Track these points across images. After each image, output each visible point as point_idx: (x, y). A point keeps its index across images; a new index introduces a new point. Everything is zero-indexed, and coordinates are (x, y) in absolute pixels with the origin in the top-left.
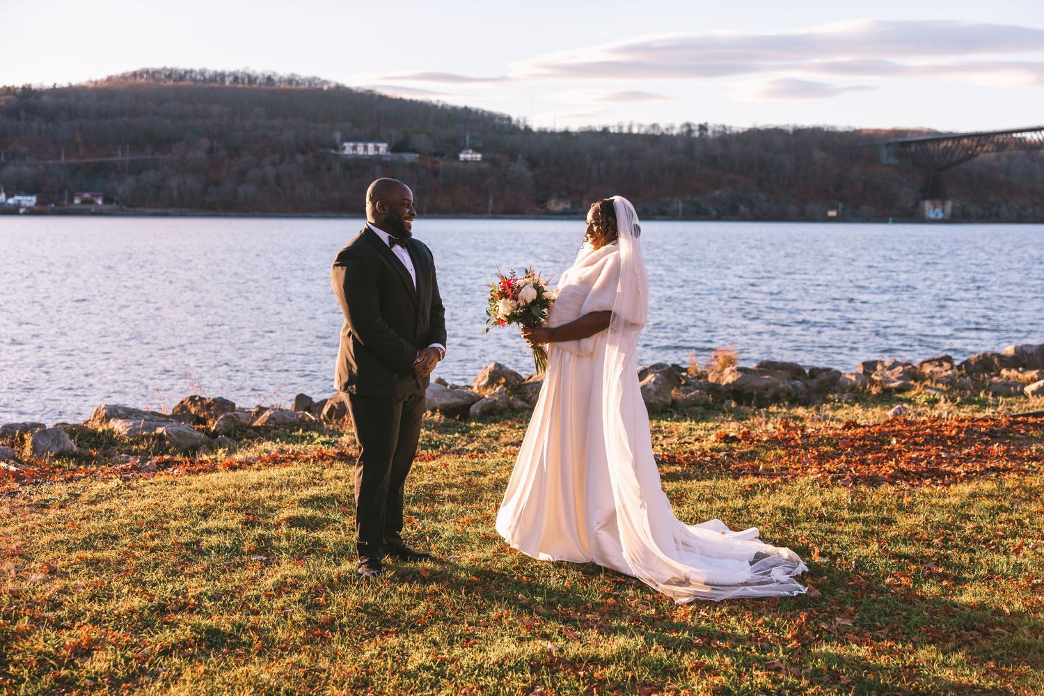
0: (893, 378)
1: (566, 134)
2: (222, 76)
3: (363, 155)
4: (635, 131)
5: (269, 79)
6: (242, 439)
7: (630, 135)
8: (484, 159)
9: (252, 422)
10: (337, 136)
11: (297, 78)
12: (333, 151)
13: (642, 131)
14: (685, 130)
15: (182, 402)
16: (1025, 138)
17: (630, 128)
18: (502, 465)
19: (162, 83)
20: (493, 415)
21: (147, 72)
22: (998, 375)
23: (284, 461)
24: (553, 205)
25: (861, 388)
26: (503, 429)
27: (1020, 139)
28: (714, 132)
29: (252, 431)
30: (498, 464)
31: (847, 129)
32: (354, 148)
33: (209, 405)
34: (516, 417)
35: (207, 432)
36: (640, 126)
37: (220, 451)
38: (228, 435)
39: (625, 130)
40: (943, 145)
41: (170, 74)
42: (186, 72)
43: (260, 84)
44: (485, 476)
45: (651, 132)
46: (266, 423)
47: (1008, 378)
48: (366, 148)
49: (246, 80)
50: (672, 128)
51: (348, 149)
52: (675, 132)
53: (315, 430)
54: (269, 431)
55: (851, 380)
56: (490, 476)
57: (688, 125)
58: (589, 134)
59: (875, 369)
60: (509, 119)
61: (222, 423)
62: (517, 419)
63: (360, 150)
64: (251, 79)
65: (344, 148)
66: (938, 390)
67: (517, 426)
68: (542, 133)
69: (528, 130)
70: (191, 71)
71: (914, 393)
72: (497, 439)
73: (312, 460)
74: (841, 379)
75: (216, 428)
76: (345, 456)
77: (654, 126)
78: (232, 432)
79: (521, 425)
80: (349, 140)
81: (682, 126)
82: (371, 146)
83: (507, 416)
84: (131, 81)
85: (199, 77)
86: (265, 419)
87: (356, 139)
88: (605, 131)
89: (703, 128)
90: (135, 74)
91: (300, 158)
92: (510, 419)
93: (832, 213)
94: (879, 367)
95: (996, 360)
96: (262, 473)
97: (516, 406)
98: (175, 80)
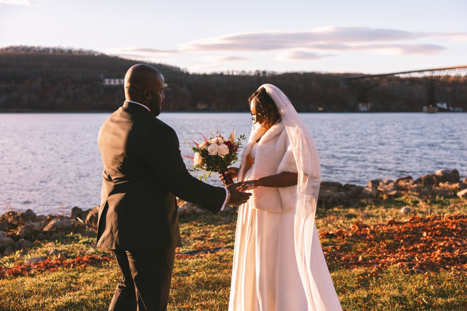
0: (389, 189)
1: (205, 75)
2: (48, 49)
3: (114, 85)
4: (235, 74)
5: (70, 51)
6: (34, 240)
7: (233, 76)
8: (168, 86)
9: (43, 229)
10: (102, 76)
11: (83, 51)
12: (100, 83)
13: (238, 74)
14: (257, 73)
15: (3, 215)
16: (399, 77)
17: (233, 72)
18: (199, 264)
19: (20, 53)
20: (184, 218)
21: (13, 47)
22: (438, 185)
23: (53, 267)
24: (200, 106)
25: (375, 195)
26: (191, 227)
27: (397, 77)
28: (269, 74)
29: (42, 234)
30: (196, 265)
31: (326, 73)
32: (110, 82)
33: (18, 217)
34: (197, 218)
35: (13, 237)
36: (237, 72)
37: (17, 252)
38: (26, 238)
39: (231, 74)
40: (366, 79)
41: (24, 48)
42: (31, 48)
43: (66, 53)
44: (189, 275)
45: (242, 74)
46: (50, 229)
47: (443, 187)
48: (115, 82)
49: (60, 51)
50: (251, 72)
51: (107, 82)
52: (252, 74)
53: (80, 232)
54: (52, 234)
55: (369, 191)
56: (192, 276)
57: (258, 71)
58: (214, 76)
59: (379, 185)
60: (179, 69)
61: (23, 230)
62: (198, 220)
63: (112, 83)
64: (62, 51)
65: (105, 82)
66: (414, 195)
67: (199, 225)
68: (194, 75)
69: (188, 74)
70: (33, 47)
71: (403, 198)
72: (189, 235)
73: (72, 265)
74: (363, 191)
75: (19, 233)
76: (95, 260)
77: (243, 72)
78: (29, 236)
79: (201, 224)
80: (107, 78)
81: (256, 72)
82: (117, 81)
83: (192, 218)
84: (5, 51)
85: (37, 50)
86: (51, 226)
87: (110, 77)
88: (222, 74)
89: (264, 72)
90: (7, 49)
91: (85, 86)
92: (194, 220)
93: (320, 109)
94: (381, 184)
95: (434, 178)
96: (34, 280)
97: (197, 212)
98: (26, 51)
